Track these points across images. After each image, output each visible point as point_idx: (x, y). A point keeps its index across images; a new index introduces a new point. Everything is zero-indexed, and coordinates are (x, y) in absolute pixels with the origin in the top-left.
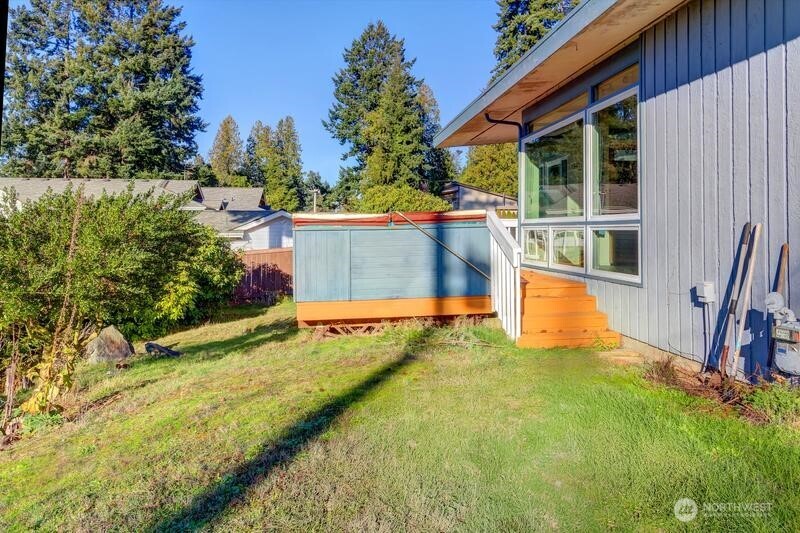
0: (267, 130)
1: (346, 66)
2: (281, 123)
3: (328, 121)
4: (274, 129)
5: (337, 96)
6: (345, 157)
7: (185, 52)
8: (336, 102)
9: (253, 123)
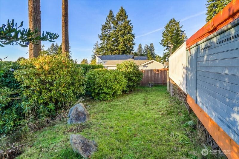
0: (148, 46)
1: (165, 30)
2: (150, 44)
3: (161, 42)
4: (149, 46)
5: (163, 37)
6: (165, 50)
7: (131, 29)
8: (163, 38)
9: (145, 45)
